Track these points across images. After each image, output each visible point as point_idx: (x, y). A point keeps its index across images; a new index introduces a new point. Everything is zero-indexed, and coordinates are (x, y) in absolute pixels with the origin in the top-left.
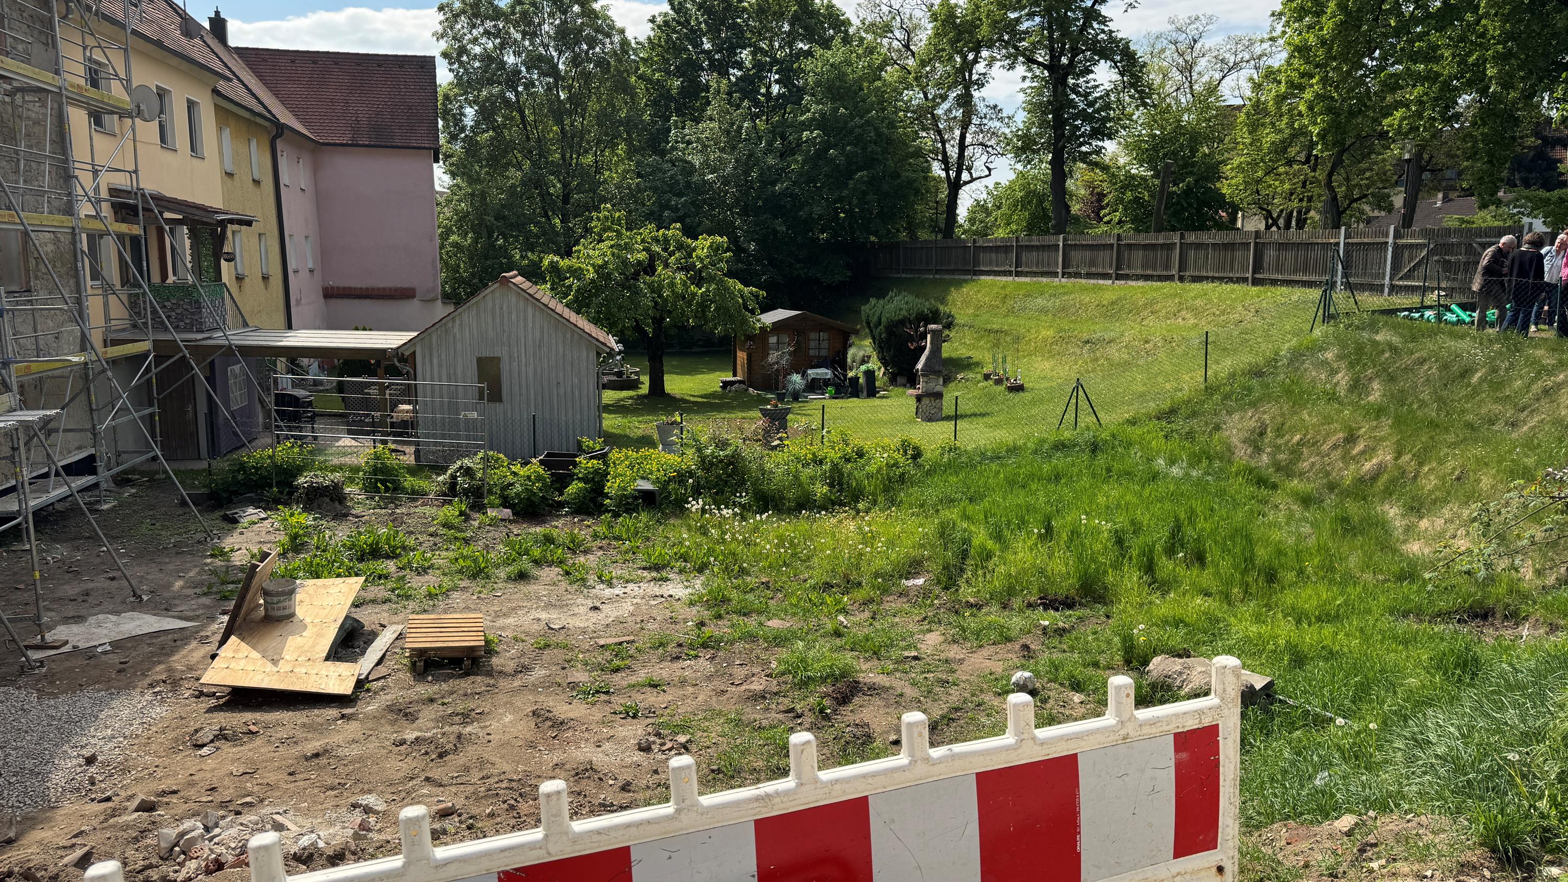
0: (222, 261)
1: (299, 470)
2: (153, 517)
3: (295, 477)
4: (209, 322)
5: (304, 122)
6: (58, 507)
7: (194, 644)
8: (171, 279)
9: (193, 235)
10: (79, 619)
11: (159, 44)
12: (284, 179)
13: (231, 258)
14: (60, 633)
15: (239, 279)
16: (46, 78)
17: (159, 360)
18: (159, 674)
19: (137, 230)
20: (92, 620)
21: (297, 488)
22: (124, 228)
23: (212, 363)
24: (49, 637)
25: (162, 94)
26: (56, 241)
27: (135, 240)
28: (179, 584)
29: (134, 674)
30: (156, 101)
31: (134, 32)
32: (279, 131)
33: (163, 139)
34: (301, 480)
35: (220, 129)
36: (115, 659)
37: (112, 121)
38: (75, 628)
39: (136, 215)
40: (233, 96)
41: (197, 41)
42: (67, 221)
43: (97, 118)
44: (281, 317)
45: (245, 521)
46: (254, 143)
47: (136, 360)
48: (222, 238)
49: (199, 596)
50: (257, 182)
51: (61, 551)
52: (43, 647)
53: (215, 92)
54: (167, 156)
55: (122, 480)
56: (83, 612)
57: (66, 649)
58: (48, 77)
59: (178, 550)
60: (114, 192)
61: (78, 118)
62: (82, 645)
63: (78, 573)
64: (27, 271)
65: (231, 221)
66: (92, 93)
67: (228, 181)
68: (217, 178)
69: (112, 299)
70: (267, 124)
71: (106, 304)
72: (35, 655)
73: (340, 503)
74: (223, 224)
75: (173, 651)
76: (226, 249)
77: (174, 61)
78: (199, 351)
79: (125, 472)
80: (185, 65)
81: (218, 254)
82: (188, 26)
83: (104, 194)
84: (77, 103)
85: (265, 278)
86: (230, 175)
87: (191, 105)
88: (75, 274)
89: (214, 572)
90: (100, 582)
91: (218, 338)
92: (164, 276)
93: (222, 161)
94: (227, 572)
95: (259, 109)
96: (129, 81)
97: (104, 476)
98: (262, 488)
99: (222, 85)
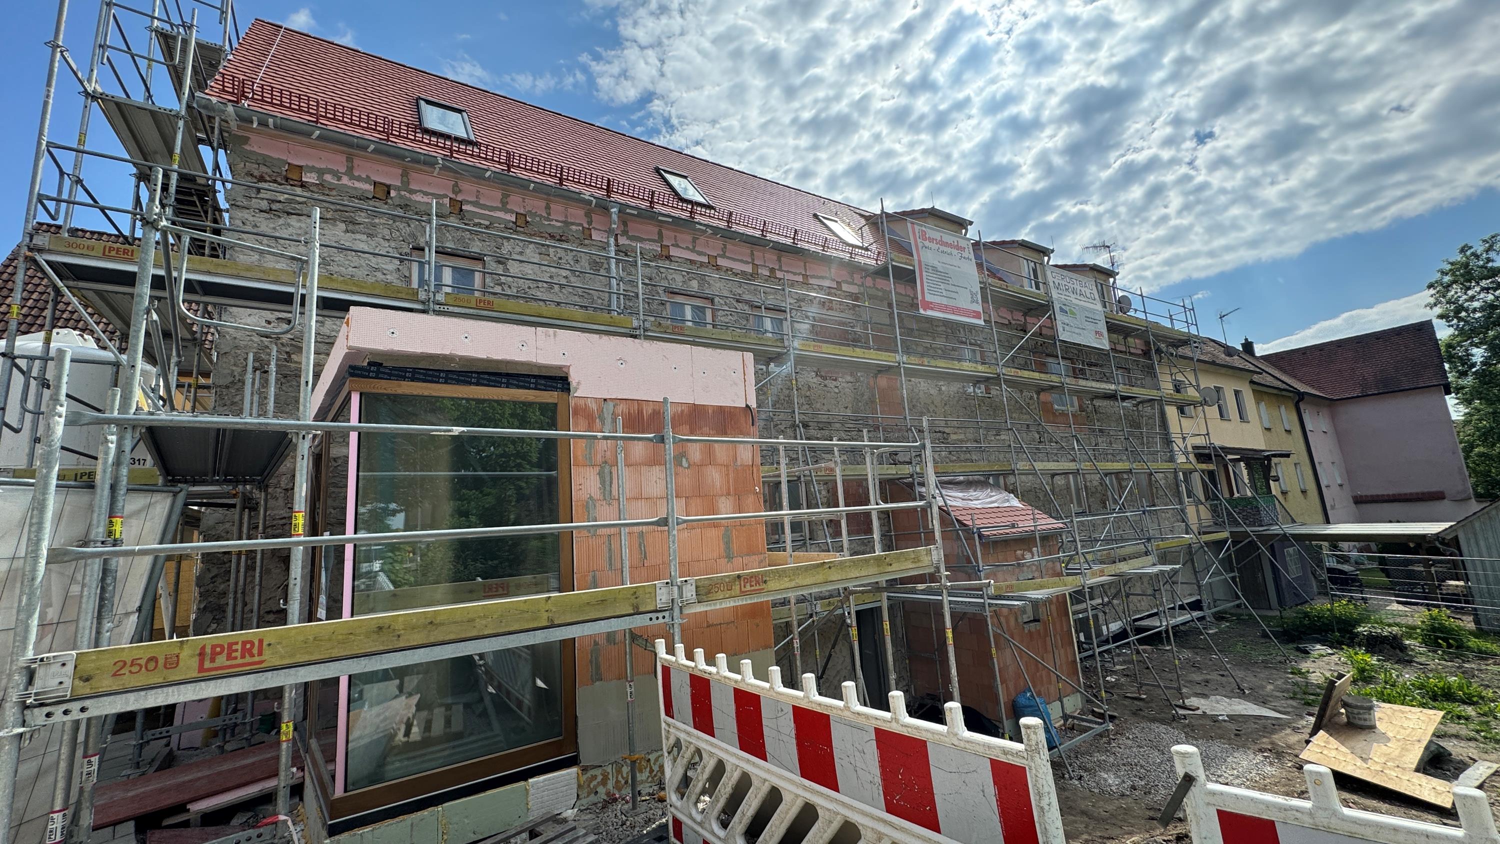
0: (1271, 482)
1: (1358, 622)
2: (1243, 642)
3: (1354, 627)
4: (1266, 520)
5: (1319, 388)
6: (1182, 628)
7: (1288, 731)
8: (1236, 495)
9: (1249, 467)
10: (1205, 696)
11: (1213, 363)
12: (1309, 427)
13: (1277, 479)
14: (1193, 701)
15: (1284, 493)
16: (1153, 394)
17: (1235, 543)
18: (1265, 742)
19: (1212, 467)
20: (1213, 698)
21: (1357, 635)
22: (1204, 466)
23: (1272, 546)
24: (1188, 702)
25: (1218, 390)
26: (1166, 478)
27: (1211, 474)
28: (1270, 687)
29: (1247, 740)
30: (1215, 394)
31: (1198, 360)
32: (1301, 397)
33: (1221, 415)
34: (1360, 629)
35: (1258, 403)
36: (1233, 726)
37: (1189, 410)
38: (1203, 701)
39: (1211, 459)
40: (1263, 382)
41: (1236, 357)
42: (1171, 465)
43: (1181, 410)
44: (1320, 517)
45: (1315, 654)
46: (1283, 408)
47: (1221, 543)
48: (1269, 467)
49: (1287, 699)
50: (1288, 432)
51: (1187, 654)
52: (1184, 707)
53: (1252, 382)
54: (1225, 424)
55: (1219, 617)
56: (1206, 692)
57: (1199, 712)
58: (1155, 392)
59: (1265, 665)
60: (1195, 448)
61: (1171, 412)
62: (1208, 712)
63: (1199, 668)
64: (1152, 494)
65: (1275, 456)
66: (1178, 396)
67: (1267, 433)
68: (1259, 431)
69: (1201, 507)
70: (1291, 394)
71: (1198, 511)
72: (1181, 712)
73: (1401, 651)
74: (1268, 458)
75: (1273, 732)
76: (1273, 473)
77: (1223, 370)
78: (1263, 538)
79: (1219, 612)
80: (1230, 372)
81: (1267, 477)
82: (1229, 351)
83: (1190, 449)
84: (1170, 403)
85: (1304, 492)
86: (1269, 429)
87: (1237, 393)
88: (1178, 494)
89: (1296, 684)
90: (1214, 676)
91: (1275, 529)
92: (1232, 494)
93: (1261, 422)
94: (1307, 686)
95: (1284, 386)
96: (1198, 386)
97: (1207, 612)
98: (1326, 632)
99: (1256, 378)
